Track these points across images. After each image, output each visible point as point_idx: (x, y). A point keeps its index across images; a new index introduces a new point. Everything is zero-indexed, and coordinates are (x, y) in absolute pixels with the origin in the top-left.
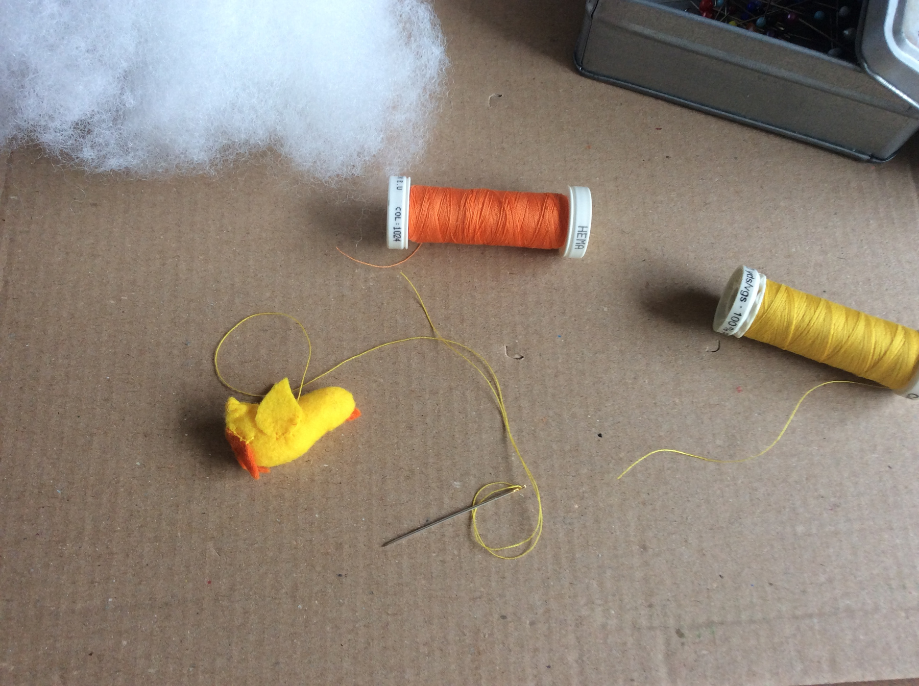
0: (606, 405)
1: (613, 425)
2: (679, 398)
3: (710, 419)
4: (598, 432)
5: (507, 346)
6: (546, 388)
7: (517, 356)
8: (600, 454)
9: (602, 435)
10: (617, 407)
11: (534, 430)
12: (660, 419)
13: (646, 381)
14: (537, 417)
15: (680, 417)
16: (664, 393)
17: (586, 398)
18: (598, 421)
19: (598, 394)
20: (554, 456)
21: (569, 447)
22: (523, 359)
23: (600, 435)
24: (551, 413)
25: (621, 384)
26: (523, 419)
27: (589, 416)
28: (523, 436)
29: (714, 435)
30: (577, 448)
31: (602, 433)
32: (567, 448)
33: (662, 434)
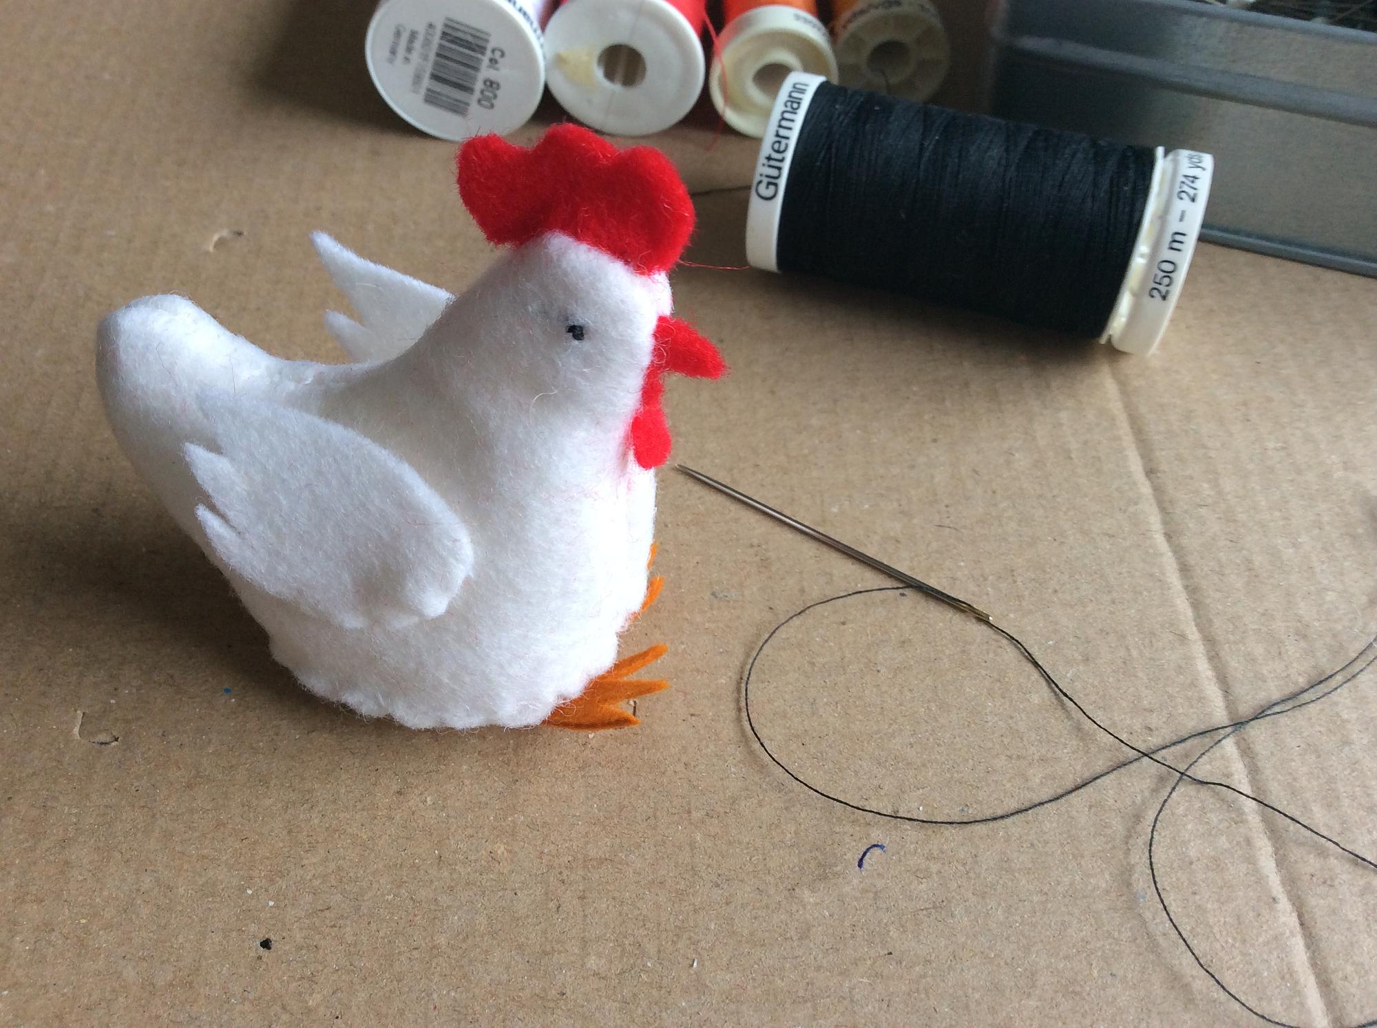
0: (305, 862)
1: (308, 916)
2: (507, 843)
3: (582, 898)
4: (262, 936)
5: (84, 714)
6: (154, 816)
7: (103, 737)
8: (251, 997)
9: (274, 945)
10: (332, 866)
11: (85, 926)
12: (444, 900)
13: (428, 799)
14: (105, 893)
15: (500, 894)
16: (470, 831)
17: (255, 843)
18: (271, 903)
19: (290, 832)
20: (121, 999)
21: (170, 977)
22: (114, 744)
23: (266, 944)
24: (147, 882)
25: (359, 806)
26: (65, 897)
27: (250, 892)
28: (49, 942)
29: (584, 942)
30: (189, 979)
31: (272, 938)
32: (163, 977)
33: (442, 940)
